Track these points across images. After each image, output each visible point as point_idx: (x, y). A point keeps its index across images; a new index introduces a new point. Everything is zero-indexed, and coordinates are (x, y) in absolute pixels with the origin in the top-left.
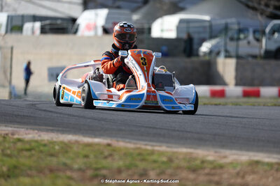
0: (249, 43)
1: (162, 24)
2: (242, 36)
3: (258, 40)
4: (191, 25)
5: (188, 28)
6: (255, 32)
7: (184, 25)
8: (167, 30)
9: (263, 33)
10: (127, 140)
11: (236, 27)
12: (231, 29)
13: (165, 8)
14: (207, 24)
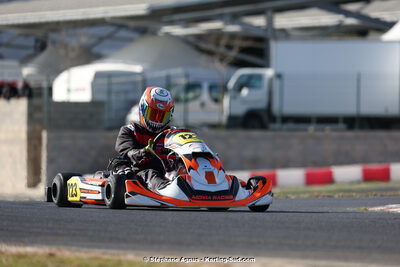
0: (203, 105)
1: (69, 81)
2: (191, 95)
3: (217, 101)
4: (115, 80)
5: (110, 84)
6: (212, 88)
7: (105, 81)
8: (77, 90)
9: (225, 89)
10: (74, 248)
11: (183, 81)
12: (176, 85)
13: (72, 55)
14: (139, 78)
